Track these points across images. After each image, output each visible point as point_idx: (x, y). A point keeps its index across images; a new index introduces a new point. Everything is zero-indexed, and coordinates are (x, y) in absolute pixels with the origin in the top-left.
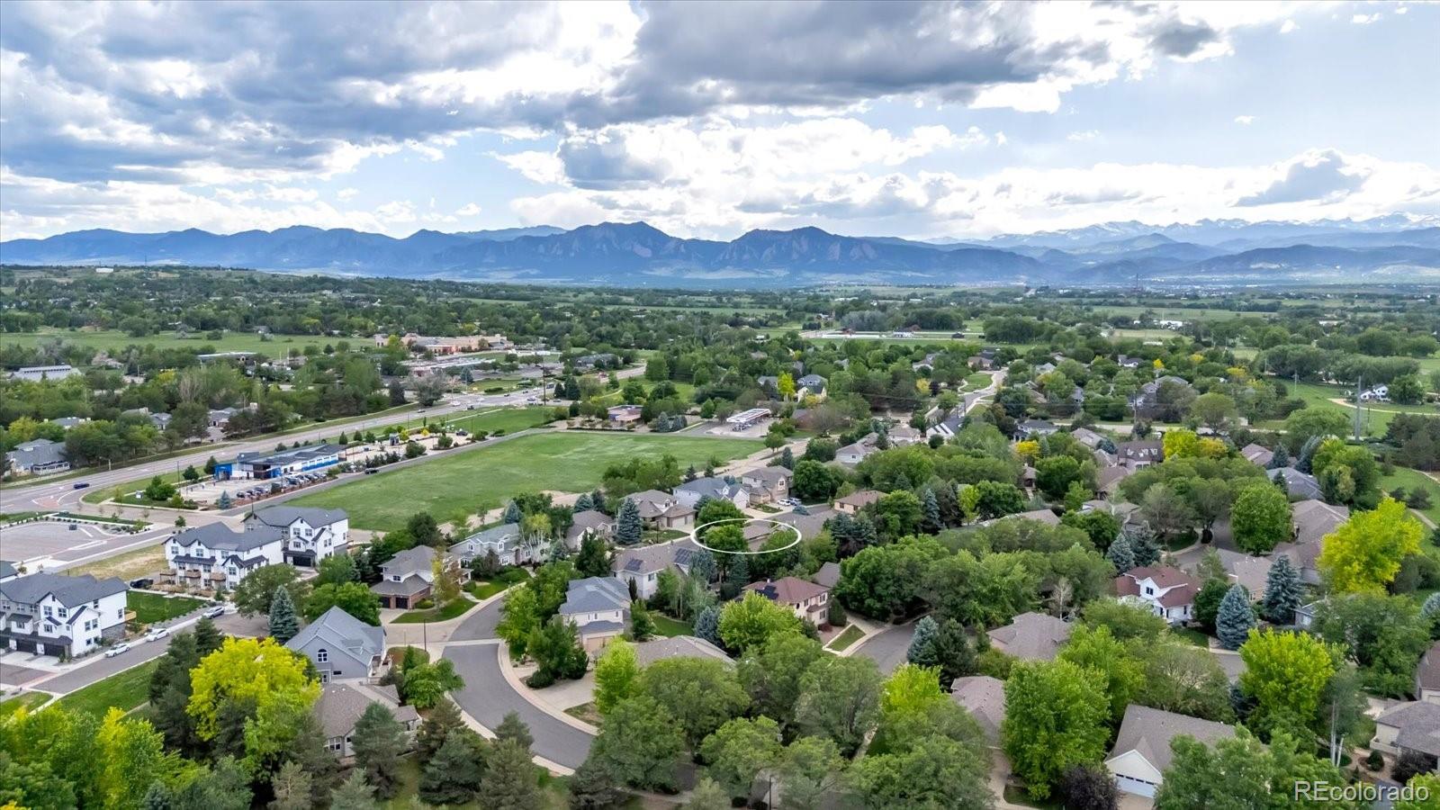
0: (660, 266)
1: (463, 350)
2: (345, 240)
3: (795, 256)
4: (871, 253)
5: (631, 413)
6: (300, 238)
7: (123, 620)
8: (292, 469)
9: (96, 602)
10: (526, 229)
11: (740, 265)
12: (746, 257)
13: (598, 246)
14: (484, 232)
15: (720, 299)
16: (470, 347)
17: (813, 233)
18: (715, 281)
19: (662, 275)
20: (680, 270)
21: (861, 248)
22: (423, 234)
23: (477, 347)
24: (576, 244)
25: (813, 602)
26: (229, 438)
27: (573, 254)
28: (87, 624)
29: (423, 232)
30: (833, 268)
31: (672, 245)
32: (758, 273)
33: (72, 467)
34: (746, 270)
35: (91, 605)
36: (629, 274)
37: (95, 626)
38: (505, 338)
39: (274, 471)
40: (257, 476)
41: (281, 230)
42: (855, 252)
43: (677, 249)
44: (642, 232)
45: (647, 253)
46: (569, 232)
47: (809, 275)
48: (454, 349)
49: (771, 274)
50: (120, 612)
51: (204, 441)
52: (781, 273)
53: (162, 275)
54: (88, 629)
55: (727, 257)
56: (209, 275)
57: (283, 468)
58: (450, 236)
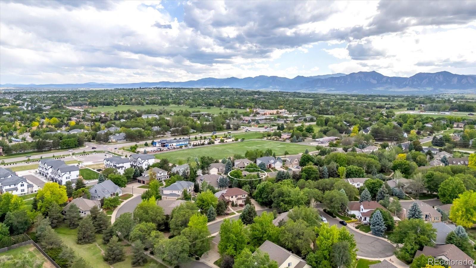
0: (379, 86)
1: (271, 114)
2: (274, 79)
3: (436, 82)
4: (471, 81)
5: (288, 135)
6: (261, 79)
7: (78, 178)
8: (172, 145)
9: (70, 172)
10: (333, 74)
11: (412, 86)
12: (415, 83)
13: (357, 80)
14: (319, 76)
15: (389, 99)
16: (273, 113)
17: (446, 74)
18: (401, 92)
19: (380, 90)
20: (387, 88)
21: (467, 80)
22: (298, 77)
23: (276, 113)
24: (349, 79)
25: (239, 197)
26: (172, 136)
27: (347, 83)
28: (67, 177)
29: (298, 76)
30: (453, 87)
31: (384, 79)
32: (419, 89)
33: (127, 141)
34: (414, 88)
35: (68, 173)
36: (367, 90)
37: (69, 178)
38: (286, 110)
39: (167, 145)
40: (162, 146)
41: (256, 77)
42: (464, 81)
43: (387, 80)
44: (374, 74)
45: (375, 82)
46: (347, 75)
47: (442, 90)
48: (268, 113)
49: (425, 89)
50: (77, 176)
51: (164, 136)
52: (429, 89)
53: (216, 90)
54: (67, 179)
55: (407, 83)
56: (228, 91)
57: (169, 145)
58: (308, 78)
